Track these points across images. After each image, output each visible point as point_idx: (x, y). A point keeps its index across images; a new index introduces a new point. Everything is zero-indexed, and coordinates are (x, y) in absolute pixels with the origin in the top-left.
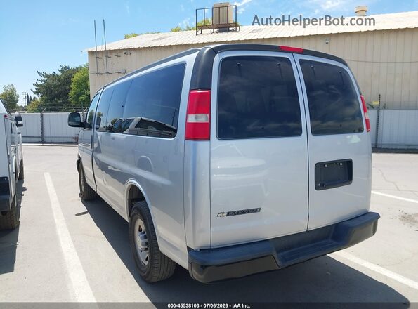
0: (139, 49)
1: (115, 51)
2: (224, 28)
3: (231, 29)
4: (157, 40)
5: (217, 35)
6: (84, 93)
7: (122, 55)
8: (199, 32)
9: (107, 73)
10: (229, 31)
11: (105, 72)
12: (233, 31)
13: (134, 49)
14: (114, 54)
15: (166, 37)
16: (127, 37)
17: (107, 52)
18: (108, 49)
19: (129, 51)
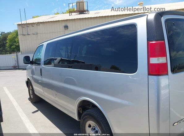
0: (43, 22)
1: (31, 24)
2: (82, 12)
3: (85, 12)
4: (51, 18)
5: (79, 15)
6: (14, 45)
7: (35, 26)
8: (71, 14)
9: (28, 34)
10: (84, 13)
11: (27, 34)
12: (86, 13)
13: (41, 23)
14: (31, 25)
15: (55, 17)
16: (33, 17)
17: (27, 24)
18: (27, 22)
19: (38, 24)
